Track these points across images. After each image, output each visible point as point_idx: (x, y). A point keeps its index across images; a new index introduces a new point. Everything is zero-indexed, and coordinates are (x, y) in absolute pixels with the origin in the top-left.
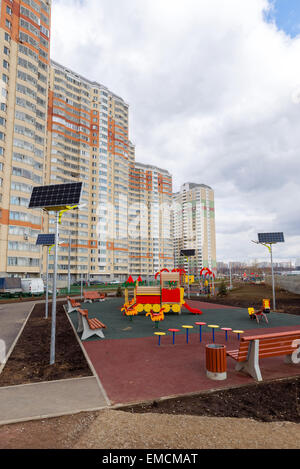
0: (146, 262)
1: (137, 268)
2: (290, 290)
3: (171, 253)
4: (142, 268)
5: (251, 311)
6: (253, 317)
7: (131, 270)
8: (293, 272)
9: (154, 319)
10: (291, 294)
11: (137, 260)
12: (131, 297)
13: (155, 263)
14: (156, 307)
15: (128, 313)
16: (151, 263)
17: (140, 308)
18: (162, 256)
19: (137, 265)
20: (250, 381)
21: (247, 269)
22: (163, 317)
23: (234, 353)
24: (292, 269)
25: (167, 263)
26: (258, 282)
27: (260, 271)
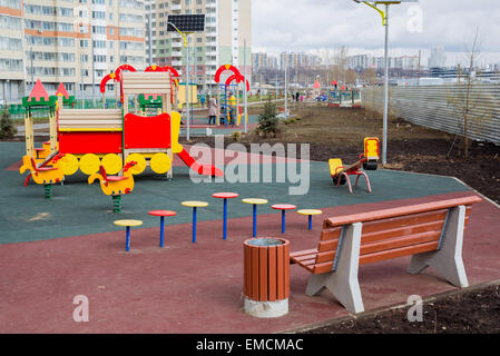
0: (74, 48)
1: (50, 64)
2: (418, 121)
3: (141, 26)
4: (62, 64)
5: (335, 166)
6: (339, 180)
7: (32, 71)
8: (424, 81)
9: (108, 190)
10: (419, 129)
11: (47, 42)
12: (41, 139)
13: (99, 52)
14: (112, 162)
15: (39, 179)
16: (88, 50)
17: (69, 165)
18: (116, 33)
19: (48, 56)
20: (339, 313)
21: (322, 72)
22: (130, 184)
23: (307, 255)
24: (420, 74)
25: (130, 51)
26: (346, 103)
27: (350, 76)
